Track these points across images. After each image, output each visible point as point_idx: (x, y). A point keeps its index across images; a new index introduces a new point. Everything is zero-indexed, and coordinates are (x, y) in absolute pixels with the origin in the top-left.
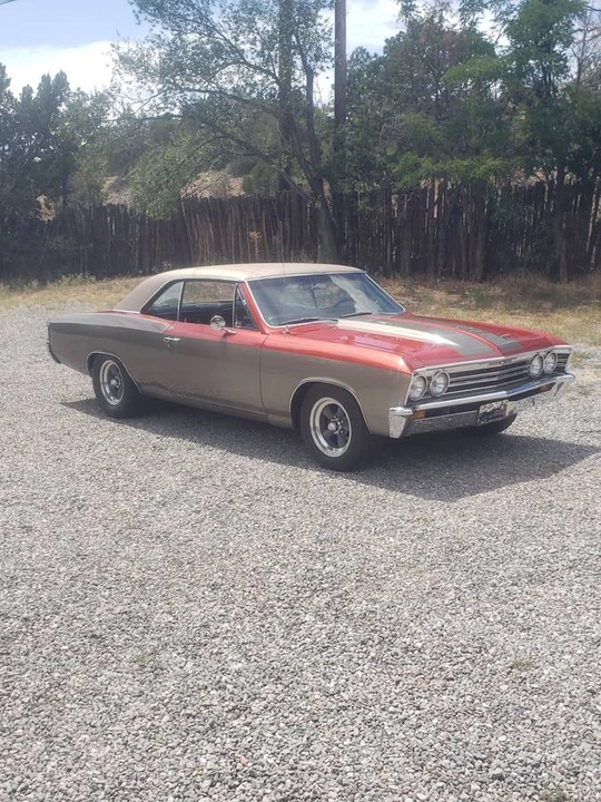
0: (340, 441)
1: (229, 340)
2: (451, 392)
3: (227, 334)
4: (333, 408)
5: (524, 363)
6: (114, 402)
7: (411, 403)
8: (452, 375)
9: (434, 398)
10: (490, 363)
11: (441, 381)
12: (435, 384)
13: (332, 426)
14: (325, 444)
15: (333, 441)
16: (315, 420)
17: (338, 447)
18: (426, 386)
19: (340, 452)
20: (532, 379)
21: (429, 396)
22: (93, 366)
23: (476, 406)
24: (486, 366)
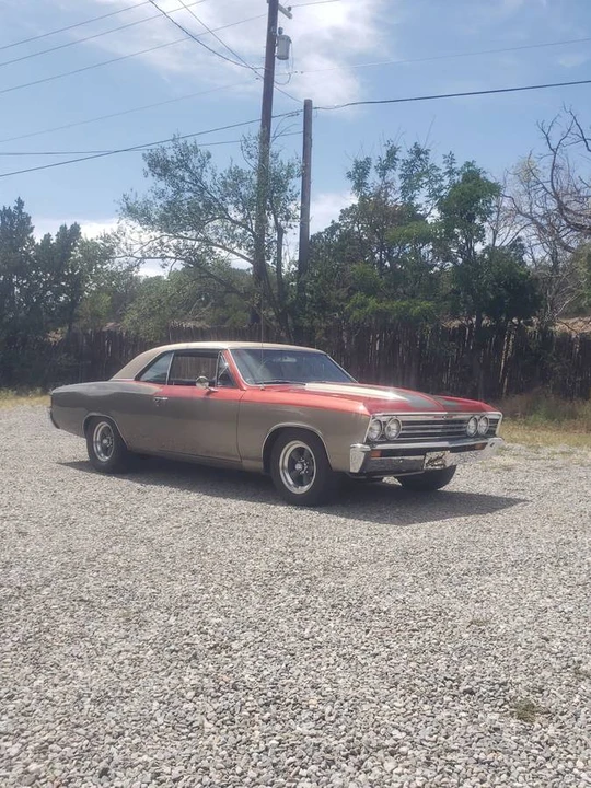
0: (304, 481)
1: (211, 397)
2: (402, 438)
3: (210, 393)
4: (300, 451)
5: (461, 422)
6: (104, 459)
7: (369, 442)
8: (404, 423)
9: (388, 441)
10: (436, 416)
11: (394, 426)
12: (389, 429)
13: (299, 467)
14: (291, 482)
15: (299, 481)
16: (284, 461)
17: (303, 485)
18: (382, 429)
19: (306, 488)
20: (469, 437)
21: (384, 438)
22: (87, 429)
23: (423, 452)
24: (430, 418)
